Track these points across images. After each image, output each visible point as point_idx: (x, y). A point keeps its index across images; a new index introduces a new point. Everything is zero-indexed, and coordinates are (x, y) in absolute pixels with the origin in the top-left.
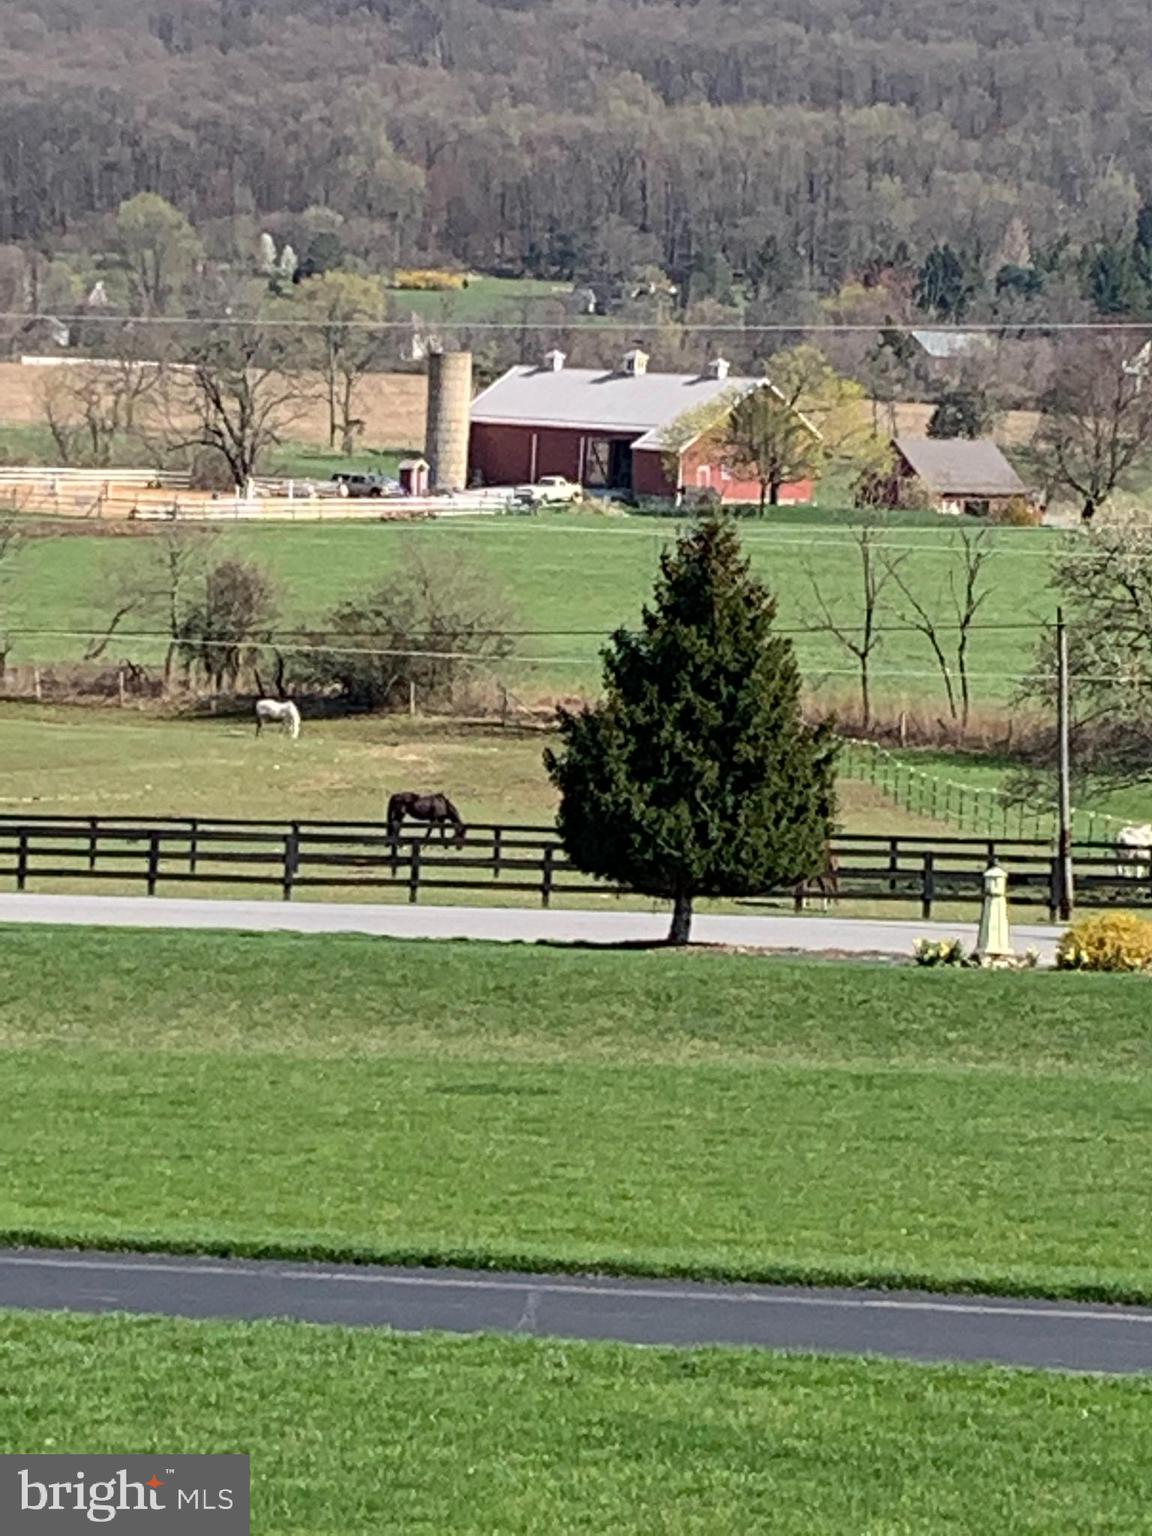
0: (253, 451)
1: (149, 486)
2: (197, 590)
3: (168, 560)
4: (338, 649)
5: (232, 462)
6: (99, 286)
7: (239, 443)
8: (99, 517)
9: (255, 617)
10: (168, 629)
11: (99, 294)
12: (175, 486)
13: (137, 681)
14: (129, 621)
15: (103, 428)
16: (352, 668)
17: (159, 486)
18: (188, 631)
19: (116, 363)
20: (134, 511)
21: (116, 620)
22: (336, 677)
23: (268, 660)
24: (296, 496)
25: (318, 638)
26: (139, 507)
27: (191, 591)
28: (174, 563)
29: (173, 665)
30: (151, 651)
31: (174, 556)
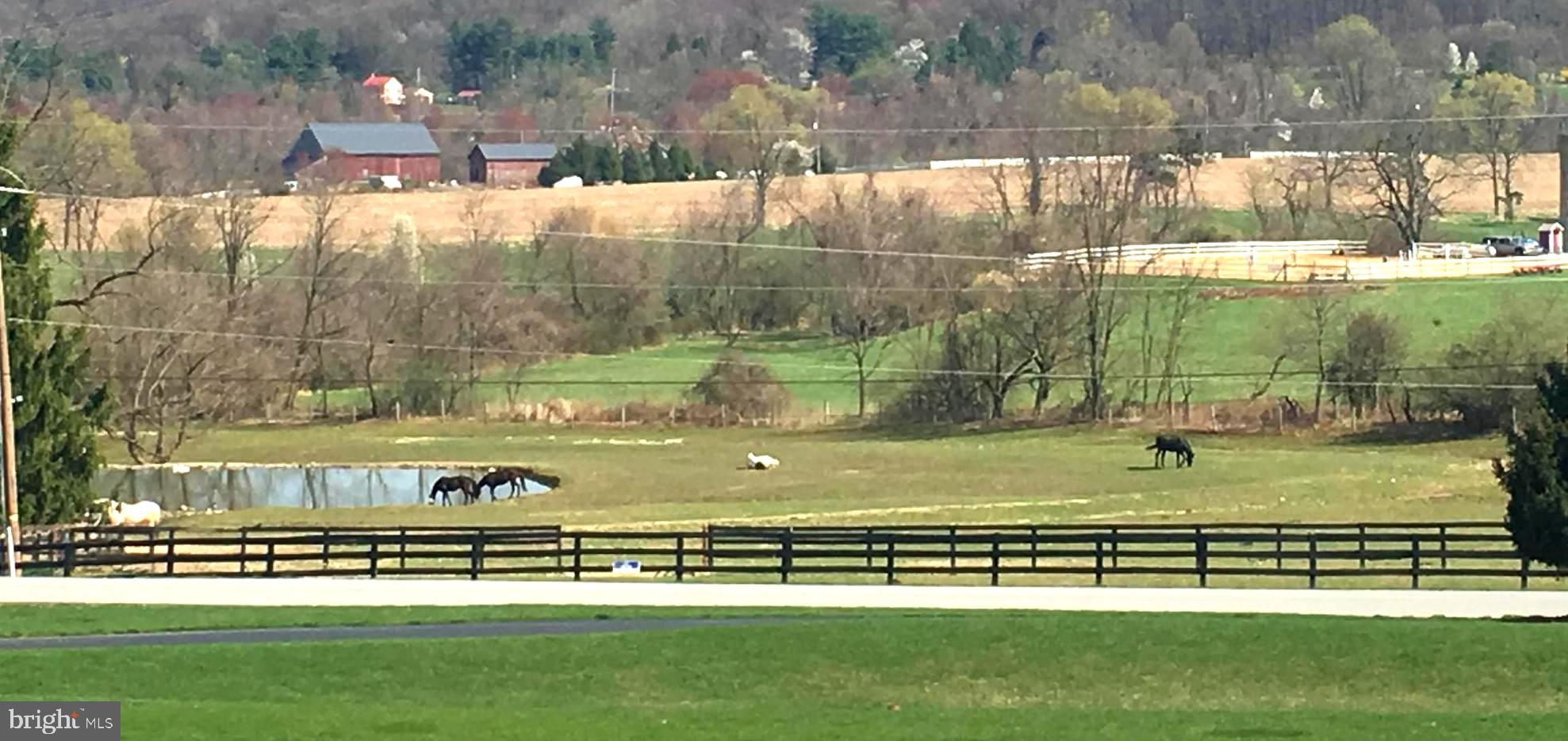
0: (1420, 222)
1: (1334, 253)
2: (1338, 338)
3: (1314, 314)
4: (1458, 385)
5: (1404, 231)
6: (1316, 91)
7: (1408, 214)
8: (1285, 282)
9: (1388, 359)
10: (1317, 370)
11: (1317, 99)
12: (1354, 253)
13: (1292, 413)
14: (1287, 364)
15: (1299, 207)
16: (1465, 398)
17: (1342, 253)
18: (1334, 370)
19: (1315, 154)
20: (1313, 275)
21: (1277, 365)
22: (1455, 406)
23: (1398, 396)
24: (1453, 257)
25: (1433, 374)
26: (1317, 271)
27: (1336, 337)
28: (1319, 317)
29: (1322, 400)
30: (1303, 389)
31: (1318, 311)
